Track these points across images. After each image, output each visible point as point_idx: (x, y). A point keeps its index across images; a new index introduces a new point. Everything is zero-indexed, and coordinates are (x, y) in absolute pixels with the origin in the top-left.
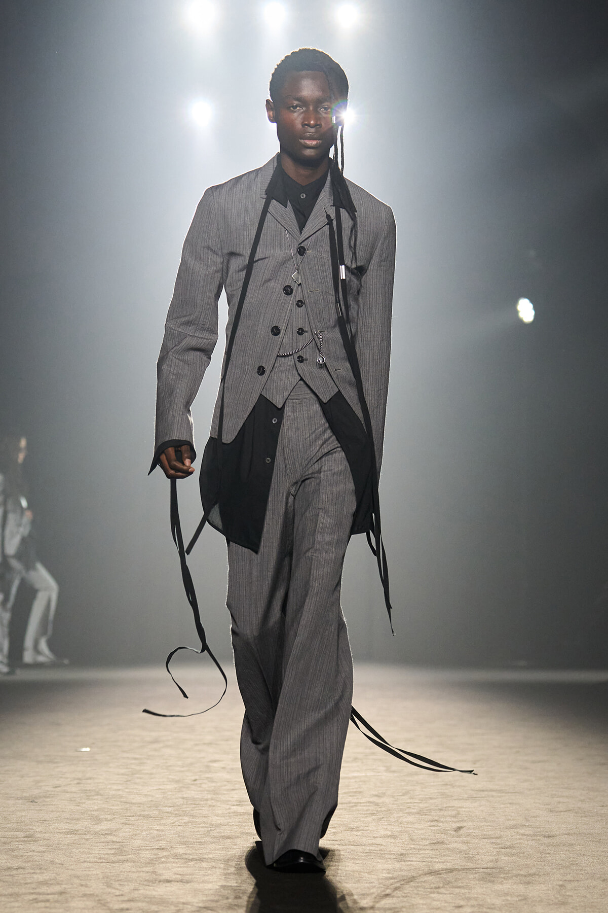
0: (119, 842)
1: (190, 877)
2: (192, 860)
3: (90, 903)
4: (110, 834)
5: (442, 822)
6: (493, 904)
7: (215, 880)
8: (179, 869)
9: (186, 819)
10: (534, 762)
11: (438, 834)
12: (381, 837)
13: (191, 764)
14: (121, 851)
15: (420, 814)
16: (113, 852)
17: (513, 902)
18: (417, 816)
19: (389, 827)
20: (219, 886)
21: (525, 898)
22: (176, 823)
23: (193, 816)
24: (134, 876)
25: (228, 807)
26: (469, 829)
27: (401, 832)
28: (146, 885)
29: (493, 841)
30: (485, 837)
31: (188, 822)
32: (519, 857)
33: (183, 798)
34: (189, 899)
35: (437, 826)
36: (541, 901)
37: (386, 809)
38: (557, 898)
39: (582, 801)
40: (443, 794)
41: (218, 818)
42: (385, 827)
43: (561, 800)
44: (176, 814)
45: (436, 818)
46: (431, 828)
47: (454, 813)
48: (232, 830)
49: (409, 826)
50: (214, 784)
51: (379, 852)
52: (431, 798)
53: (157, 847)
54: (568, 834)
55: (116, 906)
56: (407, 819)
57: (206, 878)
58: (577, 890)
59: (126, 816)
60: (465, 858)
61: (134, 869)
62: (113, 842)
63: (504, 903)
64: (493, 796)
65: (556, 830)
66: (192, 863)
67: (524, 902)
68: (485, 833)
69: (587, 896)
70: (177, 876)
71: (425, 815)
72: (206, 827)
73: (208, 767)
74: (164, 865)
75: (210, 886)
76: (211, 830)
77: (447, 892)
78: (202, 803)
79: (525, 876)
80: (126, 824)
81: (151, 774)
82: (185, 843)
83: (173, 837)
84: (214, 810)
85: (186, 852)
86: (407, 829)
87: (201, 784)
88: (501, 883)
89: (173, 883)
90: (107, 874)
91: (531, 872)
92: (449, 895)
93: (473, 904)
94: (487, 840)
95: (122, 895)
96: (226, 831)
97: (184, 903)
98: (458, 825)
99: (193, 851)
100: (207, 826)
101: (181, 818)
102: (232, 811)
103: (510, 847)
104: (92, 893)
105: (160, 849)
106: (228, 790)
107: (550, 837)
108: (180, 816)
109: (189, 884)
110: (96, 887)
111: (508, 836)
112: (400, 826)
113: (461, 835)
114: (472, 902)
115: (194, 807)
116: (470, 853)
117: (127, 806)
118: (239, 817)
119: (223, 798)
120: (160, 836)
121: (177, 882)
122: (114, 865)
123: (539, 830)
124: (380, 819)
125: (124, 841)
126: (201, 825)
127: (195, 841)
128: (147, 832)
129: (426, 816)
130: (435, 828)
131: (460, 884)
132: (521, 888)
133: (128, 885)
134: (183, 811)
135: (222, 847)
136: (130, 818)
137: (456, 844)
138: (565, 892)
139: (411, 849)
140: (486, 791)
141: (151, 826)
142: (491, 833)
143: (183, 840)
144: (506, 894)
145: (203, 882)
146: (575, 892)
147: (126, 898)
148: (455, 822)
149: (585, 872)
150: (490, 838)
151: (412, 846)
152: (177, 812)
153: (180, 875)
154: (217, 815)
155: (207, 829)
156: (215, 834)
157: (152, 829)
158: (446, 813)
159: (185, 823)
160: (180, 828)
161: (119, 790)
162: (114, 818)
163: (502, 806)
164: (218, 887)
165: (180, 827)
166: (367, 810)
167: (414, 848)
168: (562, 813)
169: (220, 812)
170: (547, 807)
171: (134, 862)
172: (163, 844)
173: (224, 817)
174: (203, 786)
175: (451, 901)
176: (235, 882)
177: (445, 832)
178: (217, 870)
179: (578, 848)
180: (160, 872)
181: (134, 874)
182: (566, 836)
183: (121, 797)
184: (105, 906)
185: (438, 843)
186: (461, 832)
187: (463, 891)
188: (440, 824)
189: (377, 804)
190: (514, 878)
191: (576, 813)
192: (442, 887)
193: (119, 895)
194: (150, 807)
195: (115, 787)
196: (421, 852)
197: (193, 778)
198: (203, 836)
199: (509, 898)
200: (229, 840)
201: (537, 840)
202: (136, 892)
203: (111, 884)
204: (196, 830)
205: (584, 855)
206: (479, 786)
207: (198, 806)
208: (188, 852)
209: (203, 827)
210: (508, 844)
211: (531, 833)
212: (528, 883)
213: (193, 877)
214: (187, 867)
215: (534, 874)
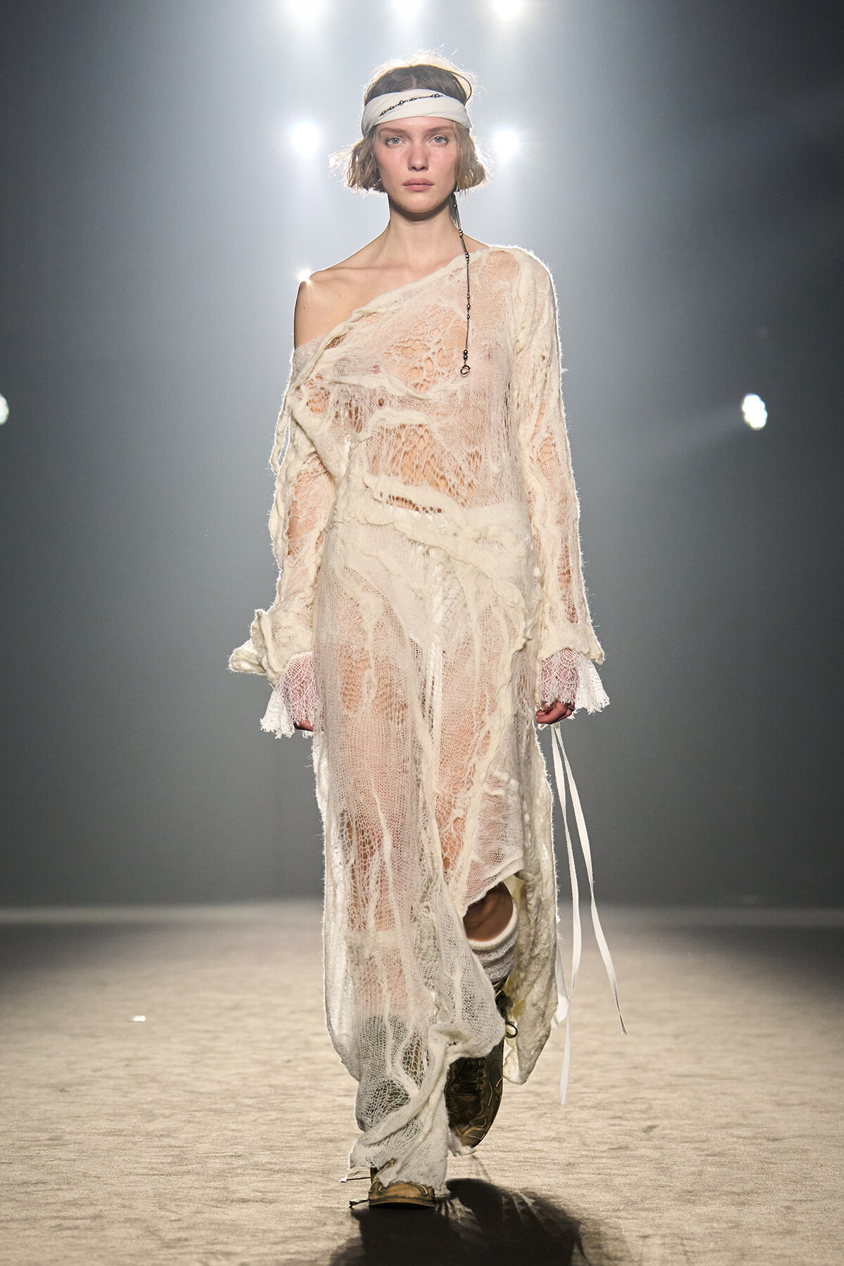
0: (180, 1147)
1: (275, 1194)
2: (278, 1171)
3: (134, 1232)
4: (167, 1136)
5: (627, 1120)
6: (692, 1233)
7: (309, 1199)
8: (261, 1184)
9: (274, 1115)
10: (758, 1036)
11: (620, 1137)
12: (541, 1140)
13: (284, 1039)
14: (180, 1159)
15: (597, 1108)
16: (169, 1160)
17: (719, 1231)
18: (593, 1111)
19: (554, 1127)
20: (314, 1207)
21: (737, 1225)
22: (259, 1120)
23: (283, 1111)
24: (198, 1193)
25: (331, 1098)
26: (664, 1128)
27: (569, 1133)
28: (213, 1207)
29: (697, 1145)
30: (687, 1140)
31: (276, 1119)
32: (732, 1168)
33: (271, 1086)
34: (273, 1225)
35: (619, 1125)
36: (759, 1229)
37: (550, 1102)
38: (782, 1225)
39: (823, 1090)
40: (630, 1080)
41: (317, 1114)
42: (547, 1126)
43: (794, 1088)
44: (259, 1108)
45: (620, 1114)
46: (612, 1128)
47: (644, 1107)
48: (335, 1130)
49: (582, 1124)
50: (314, 1067)
51: (537, 1161)
52: (613, 1087)
53: (231, 1154)
54: (800, 1136)
55: (170, 1236)
56: (577, 1116)
57: (297, 1196)
58: (811, 1214)
59: (190, 1111)
60: (657, 1169)
61: (197, 1184)
62: (171, 1146)
63: (707, 1231)
64: (699, 1084)
65: (785, 1131)
66: (277, 1176)
67: (736, 1230)
68: (686, 1134)
69: (824, 1221)
70: (257, 1193)
71: (605, 1109)
72: (300, 1126)
73: (307, 1043)
74: (240, 1178)
75: (301, 1208)
76: (307, 1130)
77: (630, 1217)
78: (296, 1092)
79: (739, 1194)
80: (189, 1122)
81: (228, 1052)
82: (269, 1148)
83: (253, 1141)
84: (312, 1103)
85: (271, 1161)
86: (579, 1129)
87: (296, 1066)
88: (705, 1204)
89: (250, 1203)
90: (160, 1191)
91: (747, 1188)
92: (631, 1221)
93: (664, 1233)
94: (687, 1144)
95: (179, 1220)
96: (328, 1132)
97: (264, 1231)
98: (649, 1123)
99: (281, 1159)
100: (301, 1124)
101: (266, 1113)
102: (337, 1103)
103: (720, 1154)
104: (138, 1217)
105: (235, 1156)
106: (334, 1075)
107: (776, 1140)
108: (266, 1110)
109: (273, 1205)
110: (144, 1208)
111: (717, 1138)
112: (568, 1124)
113: (653, 1137)
114: (664, 1231)
115: (284, 1099)
116: (664, 1162)
117: (193, 1097)
118: (346, 1112)
119: (325, 1086)
120: (236, 1138)
121: (257, 1201)
122: (170, 1178)
123: (761, 1130)
124: (542, 1115)
125: (186, 1145)
126: (293, 1124)
127: (284, 1145)
128: (218, 1133)
129: (605, 1112)
130: (617, 1128)
131: (648, 1206)
132: (732, 1212)
133: (189, 1206)
134: (269, 1104)
135: (321, 1153)
136: (197, 1113)
137: (645, 1149)
138: (794, 1217)
139: (582, 1156)
140: (691, 1076)
141: (224, 1125)
142: (694, 1134)
143: (267, 1144)
144: (712, 1220)
145: (293, 1202)
146: (808, 1216)
147: (185, 1225)
148: (645, 1120)
149: (822, 1189)
150: (692, 1141)
151: (584, 1153)
152: (261, 1106)
153: (262, 1192)
154: (317, 1110)
155: (301, 1129)
156: (311, 1136)
157: (225, 1128)
158: (633, 1107)
159: (271, 1120)
160: (264, 1128)
161: (182, 1075)
162: (174, 1114)
163: (712, 1097)
164: (312, 1209)
165: (264, 1126)
166: (524, 1103)
167: (587, 1156)
168: (794, 1107)
169: (320, 1105)
170: (774, 1098)
171: (198, 1174)
172: (239, 1149)
173: (326, 1112)
174: (300, 1069)
175: (634, 1229)
176: (336, 1202)
177: (630, 1133)
178: (313, 1186)
179: (814, 1155)
180: (233, 1187)
181: (197, 1191)
182: (798, 1139)
183: (185, 1084)
184: (154, 1234)
185: (621, 1148)
186: (653, 1133)
187: (651, 1215)
188: (625, 1123)
189: (538, 1094)
190: (723, 1197)
191: (814, 1107)
192: (623, 1210)
193: (175, 1220)
194: (224, 1098)
195: (177, 1071)
196: (597, 1161)
197: (286, 1058)
198: (295, 1138)
199: (715, 1225)
200: (331, 1145)
201: (757, 1144)
202: (199, 1216)
203: (165, 1204)
204: (286, 1129)
205: (822, 1165)
206: (681, 1070)
207: (290, 1097)
208: (274, 1161)
209: (295, 1126)
210: (717, 1149)
211: (751, 1135)
212: (743, 1204)
213: (279, 1194)
214: (271, 1181)
215: (751, 1192)
